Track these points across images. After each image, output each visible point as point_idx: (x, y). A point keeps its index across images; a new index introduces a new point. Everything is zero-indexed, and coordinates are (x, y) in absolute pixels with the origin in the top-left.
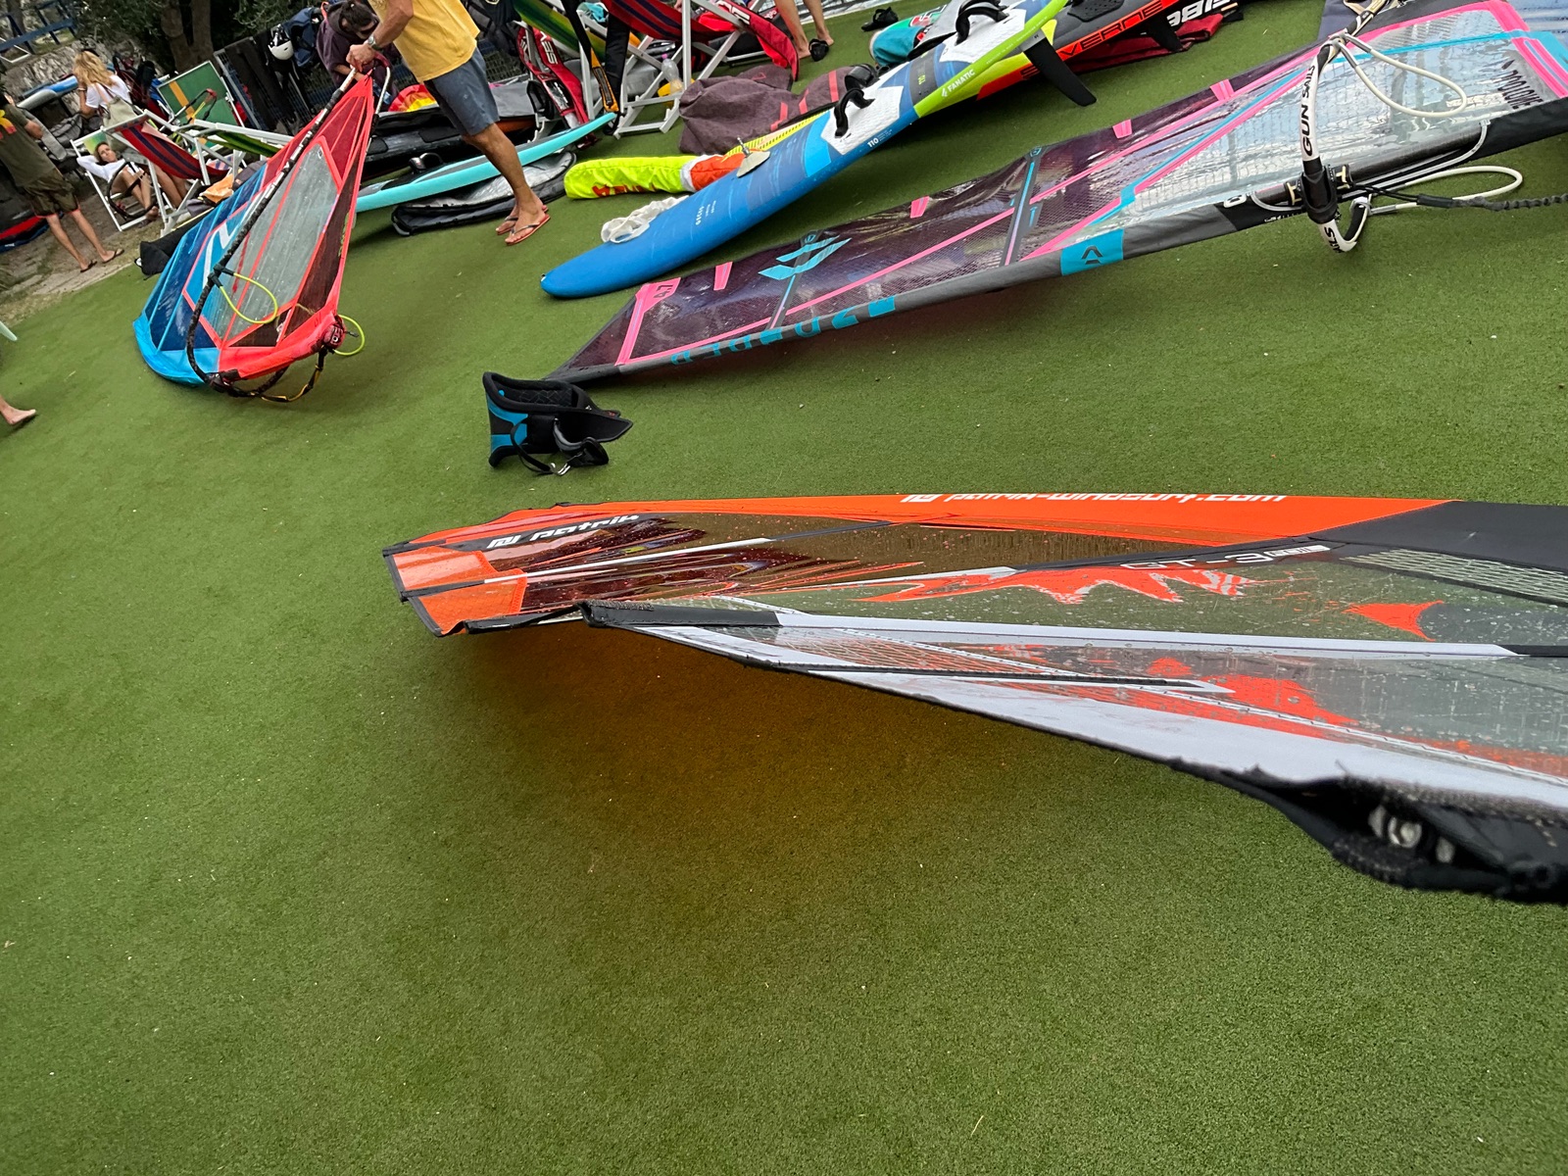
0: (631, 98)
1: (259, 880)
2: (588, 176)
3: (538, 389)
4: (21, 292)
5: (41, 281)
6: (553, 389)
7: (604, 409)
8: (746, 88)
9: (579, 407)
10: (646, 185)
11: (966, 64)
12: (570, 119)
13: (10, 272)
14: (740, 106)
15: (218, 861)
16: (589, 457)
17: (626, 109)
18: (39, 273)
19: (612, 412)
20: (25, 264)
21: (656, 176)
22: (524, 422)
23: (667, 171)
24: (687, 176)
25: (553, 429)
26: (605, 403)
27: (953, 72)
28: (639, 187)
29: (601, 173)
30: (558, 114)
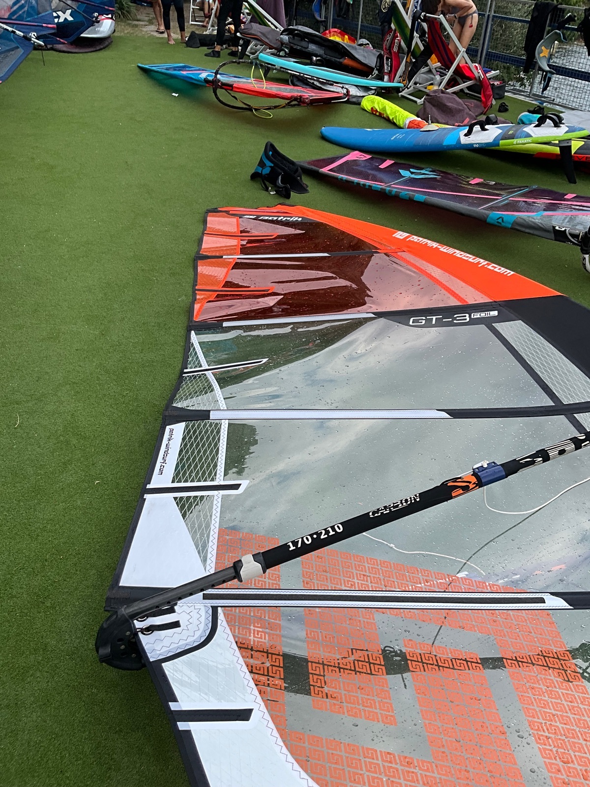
0: (415, 83)
1: (79, 248)
2: (373, 102)
3: (286, 161)
4: (135, 25)
5: (147, 25)
6: (291, 164)
7: (304, 182)
8: (458, 103)
9: (296, 175)
10: (391, 118)
11: (530, 136)
12: (386, 78)
13: (137, 14)
14: (450, 109)
15: (70, 236)
16: (284, 193)
17: (411, 87)
18: (147, 22)
19: (306, 185)
20: (145, 15)
21: (396, 116)
22: (270, 167)
23: (402, 116)
24: (407, 122)
25: (279, 176)
26: (306, 181)
27: (524, 136)
28: (388, 117)
29: (378, 103)
30: (383, 73)
